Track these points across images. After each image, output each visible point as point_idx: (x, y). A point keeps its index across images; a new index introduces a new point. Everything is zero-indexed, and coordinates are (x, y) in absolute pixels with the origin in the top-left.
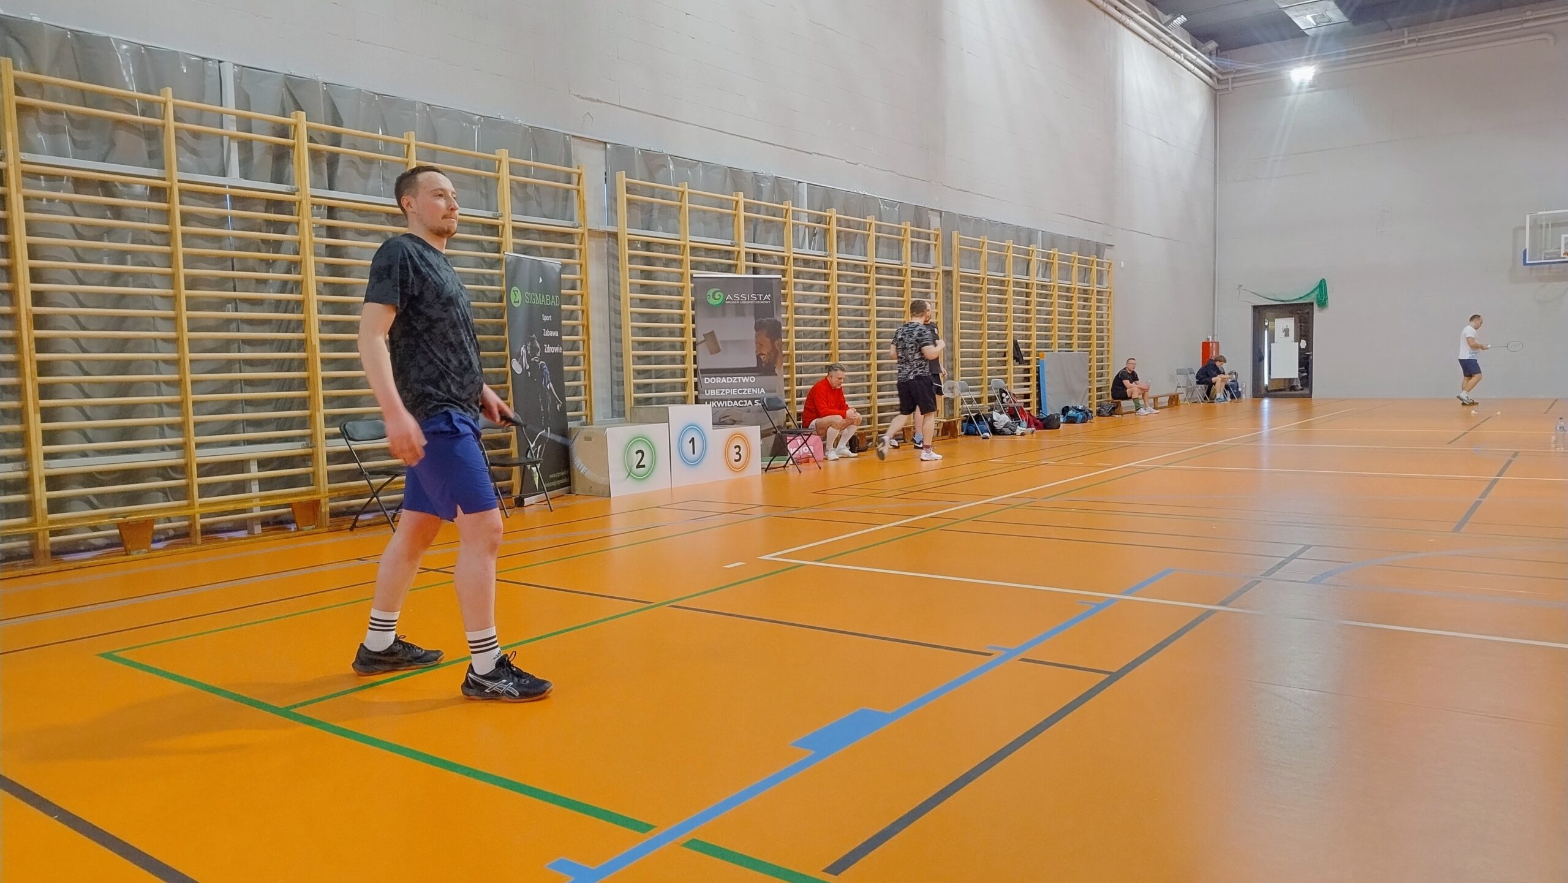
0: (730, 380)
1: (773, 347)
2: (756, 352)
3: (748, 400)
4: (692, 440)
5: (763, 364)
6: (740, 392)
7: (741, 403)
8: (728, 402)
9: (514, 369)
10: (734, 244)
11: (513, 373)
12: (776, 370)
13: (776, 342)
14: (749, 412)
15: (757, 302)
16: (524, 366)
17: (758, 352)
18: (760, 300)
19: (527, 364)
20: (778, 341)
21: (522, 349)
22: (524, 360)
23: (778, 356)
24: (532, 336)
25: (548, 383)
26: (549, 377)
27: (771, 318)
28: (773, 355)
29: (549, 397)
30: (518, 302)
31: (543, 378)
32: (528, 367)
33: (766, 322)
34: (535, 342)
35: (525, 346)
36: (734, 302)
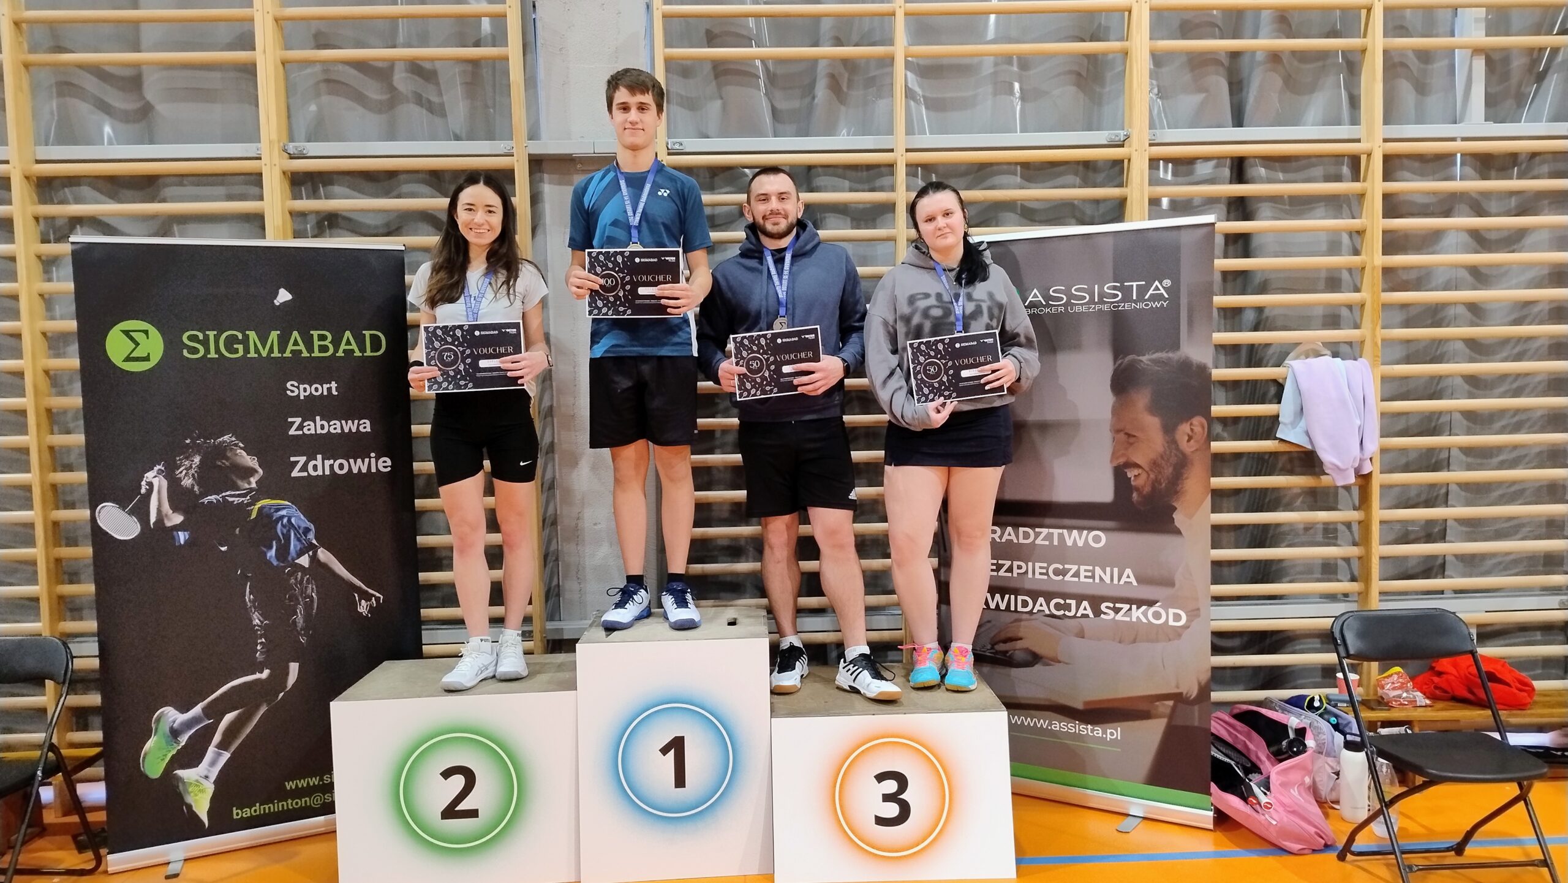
0: (1026, 536)
1: (1173, 442)
2: (1114, 456)
3: (1080, 599)
4: (677, 746)
5: (1135, 495)
6: (1057, 572)
7: (1058, 607)
8: (1020, 598)
9: (104, 528)
10: (1122, 139)
11: (99, 537)
12: (1179, 518)
13: (1184, 428)
14: (1083, 637)
15: (1124, 307)
16: (153, 518)
17: (1118, 458)
18: (1134, 298)
19: (171, 512)
20: (1191, 424)
21: (150, 475)
22: (158, 503)
23: (1185, 476)
24: (215, 440)
25: (308, 552)
26: (311, 536)
27: (1167, 352)
28: (1169, 471)
29: (310, 586)
30: (147, 359)
31: (274, 543)
32: (178, 519)
33: (1148, 365)
34: (229, 454)
35: (163, 468)
36: (1051, 310)
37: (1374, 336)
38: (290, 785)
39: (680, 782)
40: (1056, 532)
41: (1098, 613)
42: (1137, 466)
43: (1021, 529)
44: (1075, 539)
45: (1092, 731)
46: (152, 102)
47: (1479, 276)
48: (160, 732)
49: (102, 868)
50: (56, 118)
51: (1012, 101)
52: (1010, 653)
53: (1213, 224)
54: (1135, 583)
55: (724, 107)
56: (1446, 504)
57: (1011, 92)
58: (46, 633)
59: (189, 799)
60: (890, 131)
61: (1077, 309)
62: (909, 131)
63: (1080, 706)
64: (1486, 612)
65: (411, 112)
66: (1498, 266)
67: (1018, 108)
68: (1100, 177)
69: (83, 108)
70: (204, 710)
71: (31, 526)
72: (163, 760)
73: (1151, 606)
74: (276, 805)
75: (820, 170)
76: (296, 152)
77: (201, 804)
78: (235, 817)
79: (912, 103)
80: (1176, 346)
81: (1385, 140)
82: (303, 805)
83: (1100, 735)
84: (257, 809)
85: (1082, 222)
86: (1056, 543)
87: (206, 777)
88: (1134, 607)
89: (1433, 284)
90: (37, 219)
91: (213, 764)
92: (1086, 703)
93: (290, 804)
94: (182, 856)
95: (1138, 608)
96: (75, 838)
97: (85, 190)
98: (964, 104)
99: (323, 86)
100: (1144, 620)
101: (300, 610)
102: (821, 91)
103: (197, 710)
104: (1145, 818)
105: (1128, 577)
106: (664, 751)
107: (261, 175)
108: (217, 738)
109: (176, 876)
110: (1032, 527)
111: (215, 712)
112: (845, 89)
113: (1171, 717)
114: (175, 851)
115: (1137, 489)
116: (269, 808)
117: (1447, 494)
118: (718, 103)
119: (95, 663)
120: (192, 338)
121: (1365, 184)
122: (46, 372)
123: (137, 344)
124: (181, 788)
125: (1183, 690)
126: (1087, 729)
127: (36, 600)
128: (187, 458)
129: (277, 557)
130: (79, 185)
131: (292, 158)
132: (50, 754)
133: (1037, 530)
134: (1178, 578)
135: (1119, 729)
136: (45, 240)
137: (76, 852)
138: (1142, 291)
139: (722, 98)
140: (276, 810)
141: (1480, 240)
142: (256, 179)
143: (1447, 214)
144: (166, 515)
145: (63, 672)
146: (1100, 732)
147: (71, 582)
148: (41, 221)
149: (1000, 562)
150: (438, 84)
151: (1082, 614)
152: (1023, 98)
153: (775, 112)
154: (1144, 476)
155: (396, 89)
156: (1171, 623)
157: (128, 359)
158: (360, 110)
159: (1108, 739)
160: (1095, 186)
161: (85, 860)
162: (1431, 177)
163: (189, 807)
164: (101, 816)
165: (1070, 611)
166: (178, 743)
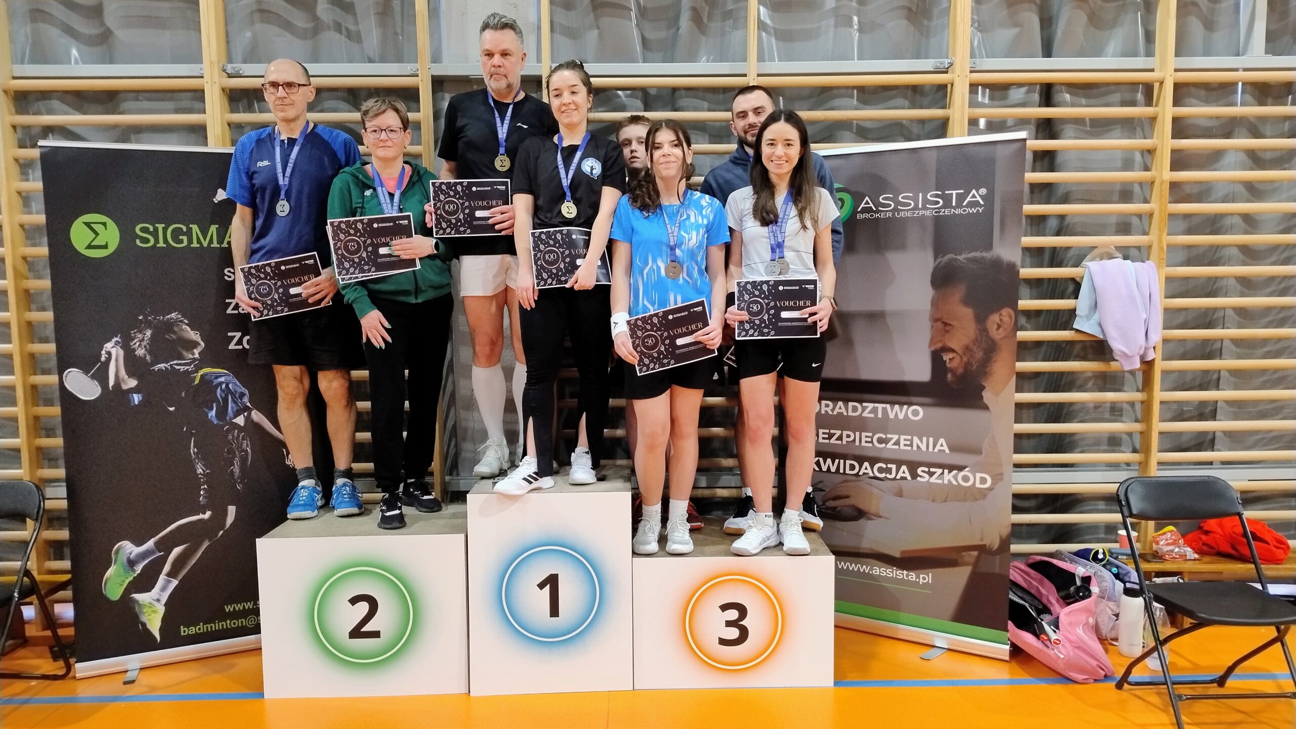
0: (855, 409)
1: (983, 330)
2: (932, 342)
3: (899, 463)
4: (552, 582)
6: (880, 441)
7: (880, 470)
8: (848, 462)
9: (70, 389)
10: (946, 67)
11: (67, 399)
12: (987, 396)
13: (995, 318)
14: (901, 496)
15: (944, 212)
16: (111, 382)
17: (935, 344)
18: (954, 204)
19: (127, 377)
20: (1001, 315)
21: (108, 346)
22: (116, 369)
23: (994, 359)
24: (164, 317)
25: (243, 413)
26: (246, 399)
27: (981, 252)
28: (979, 355)
29: (245, 442)
30: (105, 247)
31: (214, 405)
32: (132, 383)
33: (964, 263)
34: (176, 329)
35: (120, 340)
36: (880, 215)
37: (1160, 241)
38: (229, 608)
39: (554, 611)
40: (880, 406)
41: (914, 475)
42: (953, 351)
43: (851, 404)
44: (896, 413)
45: (907, 576)
46: (112, 28)
47: (1254, 191)
48: (119, 562)
49: (71, 675)
50: (30, 41)
51: (851, 33)
52: (839, 509)
53: (1025, 140)
54: (947, 451)
55: (600, 34)
56: (1217, 388)
57: (850, 25)
58: (27, 478)
59: (144, 618)
60: (745, 60)
61: (902, 214)
62: (761, 58)
63: (897, 555)
64: (1249, 480)
65: (331, 37)
66: (1271, 182)
67: (856, 38)
68: (926, 101)
69: (53, 33)
70: (156, 543)
71: (12, 388)
72: (121, 585)
73: (961, 471)
74: (217, 624)
75: (683, 92)
76: (233, 72)
77: (154, 623)
78: (182, 634)
79: (764, 34)
80: (989, 246)
81: (1176, 70)
82: (240, 625)
83: (914, 579)
84: (202, 628)
85: (909, 139)
86: (880, 416)
87: (158, 600)
88: (946, 471)
89: (1213, 198)
90: (14, 127)
91: (163, 589)
92: (903, 552)
93: (229, 624)
94: (138, 666)
95: (950, 472)
96: (51, 648)
97: (56, 104)
98: (809, 35)
99: (257, 15)
100: (955, 483)
101: (237, 462)
102: (685, 22)
103: (150, 544)
104: (949, 650)
105: (942, 445)
106: (541, 586)
107: (203, 91)
108: (167, 568)
109: (133, 682)
110: (860, 401)
111: (165, 546)
112: (705, 21)
113: (976, 565)
114: (133, 662)
115: (951, 370)
116: (211, 627)
117: (1219, 379)
118: (595, 32)
119: (64, 504)
120: (144, 230)
121: (1157, 109)
122: (24, 258)
123: (97, 234)
124: (137, 608)
125: (987, 542)
126: (903, 574)
127: (18, 450)
128: (140, 332)
129: (217, 415)
130: (50, 99)
131: (230, 76)
132: (25, 579)
133: (864, 404)
134: (985, 446)
135: (930, 574)
136: (22, 146)
137: (51, 660)
138: (961, 197)
139: (599, 28)
140: (217, 629)
141: (1256, 159)
142: (198, 95)
143: (1228, 135)
144: (123, 380)
145: (36, 510)
146: (914, 576)
147: (48, 436)
148: (19, 130)
149: (832, 431)
150: (355, 14)
151: (901, 477)
152: (860, 30)
153: (644, 41)
154: (957, 360)
155: (319, 19)
156: (978, 485)
157: (90, 247)
158: (288, 36)
159: (921, 583)
160: (921, 107)
161: (57, 668)
162: (1215, 104)
163: (144, 625)
164: (71, 631)
165: (891, 474)
166: (134, 571)
